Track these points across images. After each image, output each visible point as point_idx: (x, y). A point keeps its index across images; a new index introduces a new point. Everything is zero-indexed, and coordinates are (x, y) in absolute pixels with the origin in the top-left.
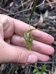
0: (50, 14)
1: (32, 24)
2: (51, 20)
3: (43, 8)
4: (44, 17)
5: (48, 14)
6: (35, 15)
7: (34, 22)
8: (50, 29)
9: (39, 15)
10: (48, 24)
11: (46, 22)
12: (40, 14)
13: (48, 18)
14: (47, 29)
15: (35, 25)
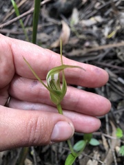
0: (83, 15)
1: (48, 44)
2: (87, 27)
4: (71, 25)
5: (79, 16)
6: (51, 24)
7: (52, 40)
8: (88, 47)
9: (59, 23)
10: (82, 37)
11: (77, 34)
12: (60, 19)
13: (81, 24)
14: (82, 49)
15: (55, 45)
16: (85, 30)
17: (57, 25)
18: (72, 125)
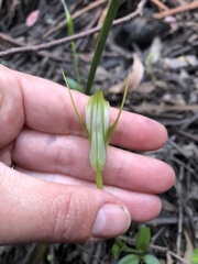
0: (168, 50)
1: (105, 86)
2: (171, 70)
3: (143, 29)
4: (147, 63)
5: (162, 51)
6: (115, 54)
7: (113, 80)
8: (169, 103)
9: (129, 56)
10: (161, 84)
11: (154, 79)
12: (131, 50)
13: (163, 63)
14: (158, 104)
15: (116, 89)
16: (168, 74)
17: (124, 58)
18: (127, 211)
